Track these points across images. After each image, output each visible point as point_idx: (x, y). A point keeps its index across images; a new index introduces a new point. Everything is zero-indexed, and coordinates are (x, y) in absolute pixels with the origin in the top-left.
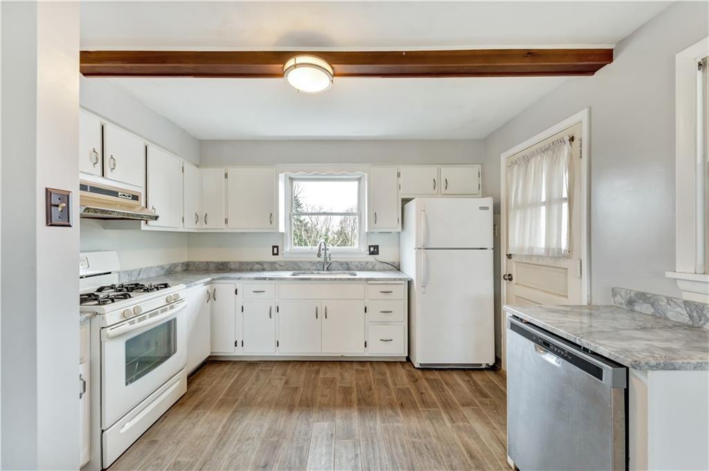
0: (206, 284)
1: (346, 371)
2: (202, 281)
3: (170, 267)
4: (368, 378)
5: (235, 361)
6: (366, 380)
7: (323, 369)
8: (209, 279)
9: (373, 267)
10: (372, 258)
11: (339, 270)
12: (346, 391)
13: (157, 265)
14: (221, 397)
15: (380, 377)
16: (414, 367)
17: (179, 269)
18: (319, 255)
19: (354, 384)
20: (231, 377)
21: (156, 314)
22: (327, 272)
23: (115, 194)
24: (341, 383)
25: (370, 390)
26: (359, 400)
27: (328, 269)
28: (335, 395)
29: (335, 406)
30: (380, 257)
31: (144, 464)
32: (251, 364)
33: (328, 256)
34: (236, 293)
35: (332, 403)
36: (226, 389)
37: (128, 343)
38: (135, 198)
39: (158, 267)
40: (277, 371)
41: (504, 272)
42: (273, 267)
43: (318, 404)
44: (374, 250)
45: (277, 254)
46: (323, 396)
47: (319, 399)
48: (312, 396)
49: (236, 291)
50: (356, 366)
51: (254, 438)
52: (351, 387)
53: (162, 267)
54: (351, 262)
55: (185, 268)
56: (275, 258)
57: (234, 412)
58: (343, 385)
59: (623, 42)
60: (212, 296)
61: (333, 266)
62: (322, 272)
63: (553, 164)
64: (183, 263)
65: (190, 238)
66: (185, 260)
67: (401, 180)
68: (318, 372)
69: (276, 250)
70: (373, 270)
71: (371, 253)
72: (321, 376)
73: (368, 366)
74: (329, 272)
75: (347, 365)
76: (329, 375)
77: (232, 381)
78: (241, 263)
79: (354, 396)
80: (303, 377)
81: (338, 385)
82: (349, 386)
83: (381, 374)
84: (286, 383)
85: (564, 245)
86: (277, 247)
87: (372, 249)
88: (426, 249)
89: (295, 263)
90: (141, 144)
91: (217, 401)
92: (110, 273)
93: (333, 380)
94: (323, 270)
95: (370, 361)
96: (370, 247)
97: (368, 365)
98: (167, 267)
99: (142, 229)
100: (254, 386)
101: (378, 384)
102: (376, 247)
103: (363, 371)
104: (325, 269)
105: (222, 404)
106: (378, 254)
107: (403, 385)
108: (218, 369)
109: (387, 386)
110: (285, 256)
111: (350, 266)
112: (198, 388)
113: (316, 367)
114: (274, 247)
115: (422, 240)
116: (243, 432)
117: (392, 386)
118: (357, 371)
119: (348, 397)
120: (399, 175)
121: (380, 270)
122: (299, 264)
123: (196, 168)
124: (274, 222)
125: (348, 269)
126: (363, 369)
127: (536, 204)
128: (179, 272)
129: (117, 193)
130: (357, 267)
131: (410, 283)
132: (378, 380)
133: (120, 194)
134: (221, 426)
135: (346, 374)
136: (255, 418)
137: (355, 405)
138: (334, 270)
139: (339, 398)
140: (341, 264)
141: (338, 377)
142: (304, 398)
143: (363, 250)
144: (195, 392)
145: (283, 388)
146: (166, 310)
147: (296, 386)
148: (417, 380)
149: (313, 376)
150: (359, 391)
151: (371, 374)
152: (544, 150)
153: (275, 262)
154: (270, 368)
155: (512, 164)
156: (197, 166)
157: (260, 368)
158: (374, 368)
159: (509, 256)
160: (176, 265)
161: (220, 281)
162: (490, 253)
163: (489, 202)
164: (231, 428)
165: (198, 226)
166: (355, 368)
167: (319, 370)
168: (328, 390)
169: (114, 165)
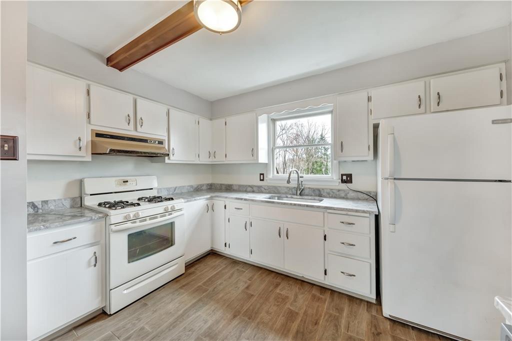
0: (207, 199)
1: (302, 293)
2: (206, 197)
3: (198, 186)
4: (320, 309)
5: (227, 257)
6: (317, 310)
7: (284, 284)
8: (209, 196)
9: (346, 195)
10: (344, 186)
11: (311, 196)
12: (291, 315)
13: (188, 185)
14: (200, 284)
15: (335, 313)
16: (383, 316)
17: (204, 188)
18: (288, 182)
19: (303, 311)
20: (216, 269)
21: (156, 218)
22: (298, 197)
23: (145, 141)
24: (291, 304)
25: (316, 324)
26: (297, 332)
27: (300, 194)
28: (278, 316)
29: (271, 328)
30: (353, 186)
31: (129, 320)
32: (234, 262)
33: (300, 183)
34: (225, 208)
35: (270, 324)
36: (208, 278)
37: (129, 235)
38: (161, 143)
39: (188, 186)
40: (248, 273)
42: (259, 190)
43: (258, 320)
44: (347, 179)
45: (263, 180)
46: (267, 312)
47: (263, 314)
48: (259, 308)
49: (225, 206)
50: (315, 292)
51: (194, 331)
52: (297, 314)
53: (192, 186)
54: (323, 189)
55: (209, 187)
56: (261, 183)
57: (200, 300)
58: (291, 308)
60: (210, 208)
61: (306, 192)
62: (295, 197)
64: (208, 184)
65: (213, 168)
66: (210, 182)
67: (372, 104)
68: (277, 285)
69: (262, 177)
70: (345, 198)
71: (343, 181)
72: (278, 291)
73: (327, 296)
74: (301, 197)
75: (307, 287)
76: (284, 293)
77: (215, 273)
78: (240, 186)
79: (295, 326)
80: (263, 286)
81: (288, 306)
82: (297, 311)
83: (337, 309)
84: (247, 288)
86: (263, 174)
87: (344, 178)
88: (395, 179)
89: (275, 187)
90: (164, 109)
91: (196, 287)
92: (152, 189)
93: (285, 299)
94: (297, 195)
95: (332, 290)
96: (342, 175)
97: (328, 294)
98: (195, 187)
99: (166, 162)
100: (224, 282)
101: (327, 321)
102: (350, 176)
103: (319, 299)
104: (298, 194)
105: (197, 290)
106: (352, 183)
107: (358, 333)
108: (214, 260)
109: (337, 327)
110: (268, 181)
111: (322, 193)
112: (194, 271)
113: (279, 280)
114: (261, 174)
116: (192, 321)
117: (343, 329)
118: (314, 296)
119: (288, 323)
120: (369, 99)
121: (353, 199)
122: (279, 188)
123: (209, 121)
124: (255, 155)
125: (320, 195)
126: (321, 296)
128: (205, 190)
129: (147, 140)
130: (329, 194)
132: (331, 316)
133: (149, 141)
134: (183, 309)
135: (300, 296)
136: (208, 311)
137: (291, 336)
138: (307, 195)
139: (280, 321)
140: (314, 190)
141: (292, 297)
142: (251, 308)
143: (335, 178)
144: (190, 274)
145: (243, 291)
146: (165, 216)
147: (252, 293)
148: (379, 334)
149: (271, 288)
150: (303, 321)
151: (326, 305)
153: (261, 187)
154: (244, 270)
156: (211, 119)
157: (238, 268)
158: (333, 300)
160: (202, 185)
161: (217, 198)
164: (187, 314)
165: (210, 159)
166: (313, 292)
167: (279, 284)
168: (275, 308)
169: (142, 123)
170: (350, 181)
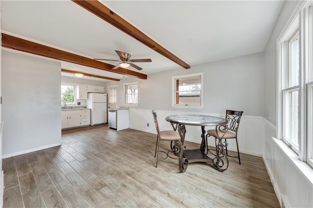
10: (79, 105)
16: (91, 126)
41: (108, 107)
44: (79, 104)
54: (73, 107)
59: (121, 79)
63: (115, 90)
67: (87, 88)
70: (79, 108)
85: (116, 102)
88: (95, 103)
95: (81, 127)
102: (80, 103)
115: (94, 101)
120: (87, 87)
127: (113, 96)
131: (91, 110)
140: (70, 107)
143: (76, 104)
152: (114, 88)
155: (110, 89)
159: (109, 104)
162: (106, 103)
163: (106, 94)
170: (80, 104)
